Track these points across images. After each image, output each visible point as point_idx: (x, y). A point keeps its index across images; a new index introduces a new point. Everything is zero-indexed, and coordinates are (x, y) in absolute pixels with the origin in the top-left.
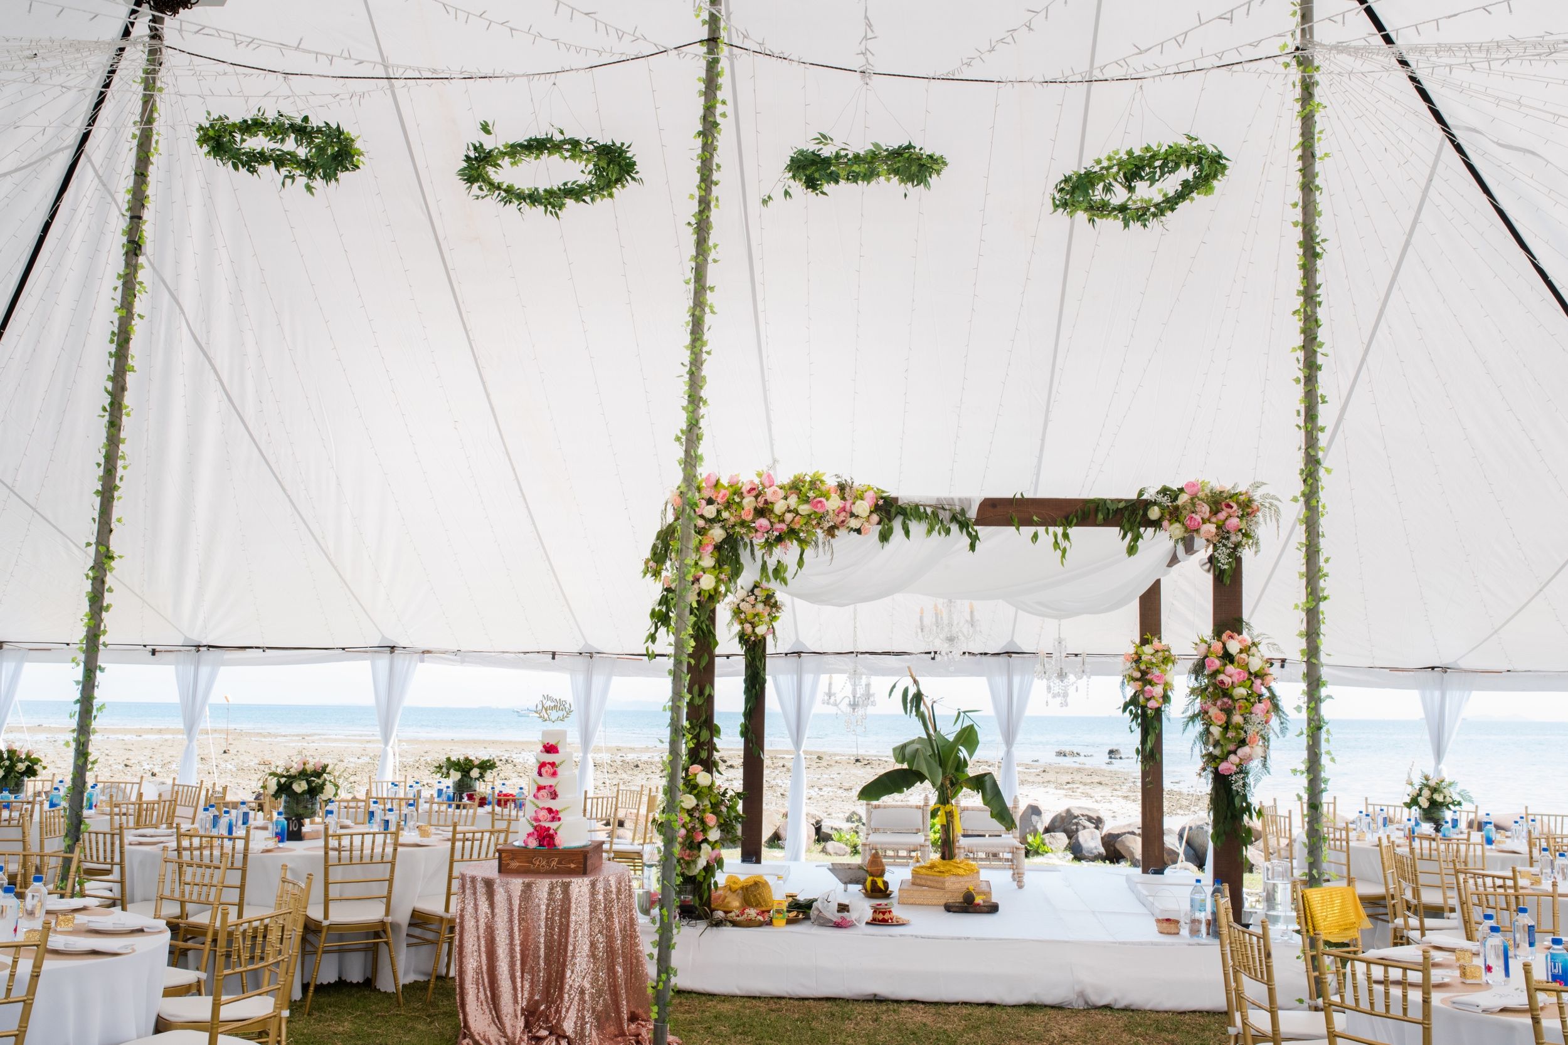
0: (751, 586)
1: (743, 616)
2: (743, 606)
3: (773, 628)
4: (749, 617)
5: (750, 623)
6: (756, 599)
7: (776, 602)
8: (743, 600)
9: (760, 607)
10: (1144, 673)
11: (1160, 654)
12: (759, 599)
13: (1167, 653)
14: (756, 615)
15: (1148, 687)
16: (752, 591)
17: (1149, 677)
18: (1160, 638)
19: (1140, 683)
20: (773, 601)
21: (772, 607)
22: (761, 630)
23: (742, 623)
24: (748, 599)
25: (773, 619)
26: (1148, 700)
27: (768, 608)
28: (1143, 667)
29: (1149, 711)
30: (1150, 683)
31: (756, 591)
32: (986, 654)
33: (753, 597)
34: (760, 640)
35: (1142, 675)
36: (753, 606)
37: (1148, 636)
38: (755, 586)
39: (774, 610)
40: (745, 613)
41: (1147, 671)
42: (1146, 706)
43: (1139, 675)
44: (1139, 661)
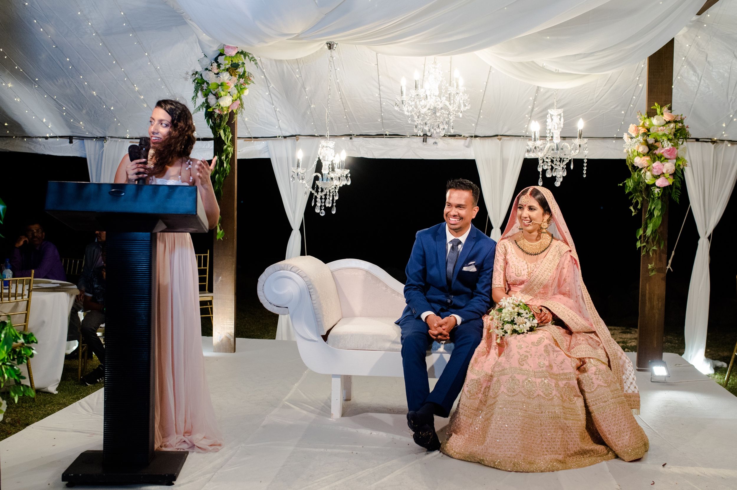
0: (216, 53)
1: (205, 86)
2: (207, 76)
3: (240, 99)
4: (213, 87)
5: (214, 95)
6: (219, 67)
7: (245, 72)
8: (207, 69)
9: (225, 77)
10: (652, 147)
11: (672, 125)
12: (223, 67)
13: (680, 125)
14: (222, 85)
15: (656, 164)
16: (216, 60)
17: (658, 152)
18: (670, 109)
19: (648, 158)
20: (240, 70)
21: (240, 77)
22: (226, 102)
23: (206, 95)
24: (210, 67)
25: (240, 89)
26: (657, 177)
27: (235, 79)
28: (651, 140)
29: (656, 191)
30: (660, 158)
31: (221, 59)
32: (476, 137)
33: (216, 65)
35: (650, 150)
36: (218, 74)
37: (657, 106)
38: (221, 54)
39: (242, 81)
40: (208, 83)
41: (656, 144)
42: (654, 185)
43: (646, 150)
44: (647, 133)
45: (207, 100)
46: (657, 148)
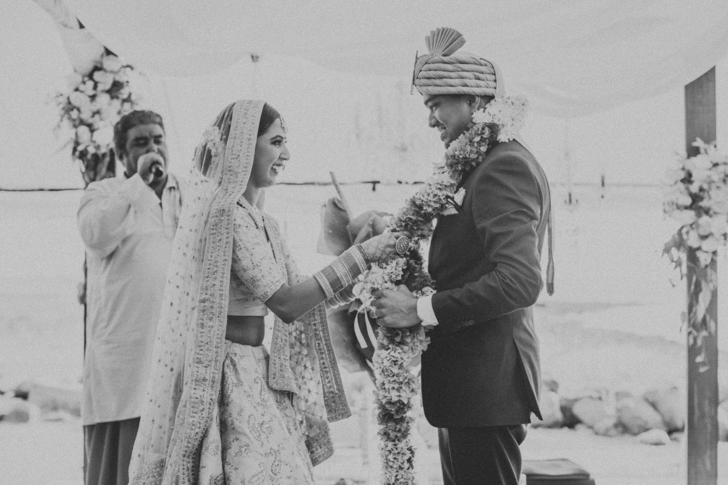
0: (89, 67)
1: (74, 114)
2: (78, 99)
4: (86, 116)
5: (88, 126)
6: (95, 87)
8: (77, 90)
9: (104, 101)
10: (696, 198)
12: (100, 87)
14: (98, 112)
16: (90, 76)
17: (704, 204)
18: (716, 146)
19: (691, 213)
20: (125, 92)
21: (124, 101)
24: (82, 87)
26: (704, 237)
28: (694, 189)
29: (701, 256)
30: (707, 212)
31: (97, 76)
33: (90, 84)
34: (104, 155)
35: (694, 201)
36: (93, 97)
37: (699, 143)
38: (97, 69)
40: (79, 110)
41: (701, 194)
42: (699, 249)
43: (688, 201)
44: (688, 179)
45: (76, 134)
46: (702, 199)
